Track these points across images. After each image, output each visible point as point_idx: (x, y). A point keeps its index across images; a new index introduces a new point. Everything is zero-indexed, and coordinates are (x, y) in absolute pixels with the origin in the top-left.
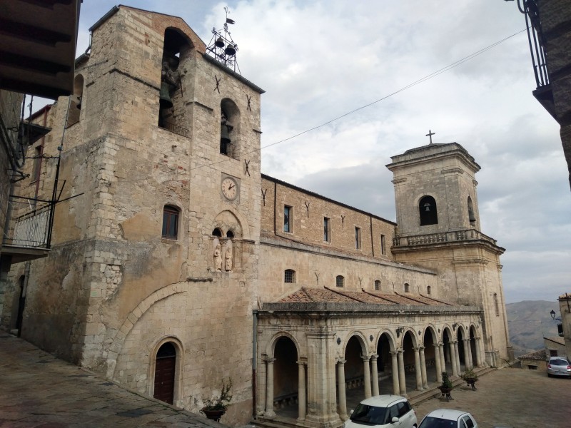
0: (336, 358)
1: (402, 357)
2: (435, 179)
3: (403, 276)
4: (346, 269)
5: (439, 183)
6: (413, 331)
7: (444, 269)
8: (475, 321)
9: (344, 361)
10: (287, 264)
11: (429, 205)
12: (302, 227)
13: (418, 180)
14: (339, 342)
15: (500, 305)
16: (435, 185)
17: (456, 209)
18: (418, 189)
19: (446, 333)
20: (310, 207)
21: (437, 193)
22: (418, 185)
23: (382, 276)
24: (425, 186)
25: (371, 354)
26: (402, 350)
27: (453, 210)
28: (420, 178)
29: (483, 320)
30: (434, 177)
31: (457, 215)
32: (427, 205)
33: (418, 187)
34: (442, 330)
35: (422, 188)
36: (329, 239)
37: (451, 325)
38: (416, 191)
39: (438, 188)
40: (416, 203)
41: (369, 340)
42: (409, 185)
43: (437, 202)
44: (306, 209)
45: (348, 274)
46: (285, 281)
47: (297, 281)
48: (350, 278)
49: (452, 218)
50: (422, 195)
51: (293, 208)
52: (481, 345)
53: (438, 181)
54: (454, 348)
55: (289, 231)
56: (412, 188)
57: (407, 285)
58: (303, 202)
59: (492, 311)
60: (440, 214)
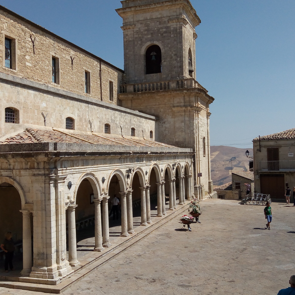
0: (67, 204)
1: (131, 197)
2: (162, 28)
3: (131, 120)
4: (76, 110)
5: (165, 32)
6: (141, 172)
7: (164, 115)
8: (189, 161)
9: (75, 205)
10: (8, 101)
11: (155, 54)
12: (27, 64)
13: (146, 28)
14: (70, 186)
15: (206, 147)
16: (162, 35)
17: (178, 59)
18: (146, 37)
19: (167, 172)
20: (36, 43)
21: (163, 42)
22: (146, 32)
23: (112, 120)
24: (152, 34)
25: (103, 196)
26: (131, 190)
27: (176, 60)
28: (147, 26)
29: (194, 160)
30: (161, 26)
31: (179, 64)
32: (153, 54)
33: (145, 35)
34: (164, 169)
35: (149, 36)
36: (57, 81)
37: (171, 165)
38: (144, 39)
39: (164, 37)
40: (143, 51)
41: (101, 182)
42: (137, 32)
43: (163, 51)
44: (31, 44)
45: (79, 116)
46: (6, 121)
47: (21, 120)
48: (81, 120)
49: (175, 67)
50: (148, 44)
51: (16, 41)
52: (191, 181)
53: (164, 30)
54: (173, 185)
55: (11, 68)
56: (140, 36)
57: (133, 130)
58: (28, 35)
59: (201, 152)
60: (164, 63)
